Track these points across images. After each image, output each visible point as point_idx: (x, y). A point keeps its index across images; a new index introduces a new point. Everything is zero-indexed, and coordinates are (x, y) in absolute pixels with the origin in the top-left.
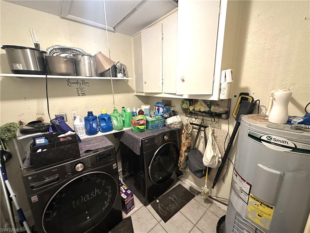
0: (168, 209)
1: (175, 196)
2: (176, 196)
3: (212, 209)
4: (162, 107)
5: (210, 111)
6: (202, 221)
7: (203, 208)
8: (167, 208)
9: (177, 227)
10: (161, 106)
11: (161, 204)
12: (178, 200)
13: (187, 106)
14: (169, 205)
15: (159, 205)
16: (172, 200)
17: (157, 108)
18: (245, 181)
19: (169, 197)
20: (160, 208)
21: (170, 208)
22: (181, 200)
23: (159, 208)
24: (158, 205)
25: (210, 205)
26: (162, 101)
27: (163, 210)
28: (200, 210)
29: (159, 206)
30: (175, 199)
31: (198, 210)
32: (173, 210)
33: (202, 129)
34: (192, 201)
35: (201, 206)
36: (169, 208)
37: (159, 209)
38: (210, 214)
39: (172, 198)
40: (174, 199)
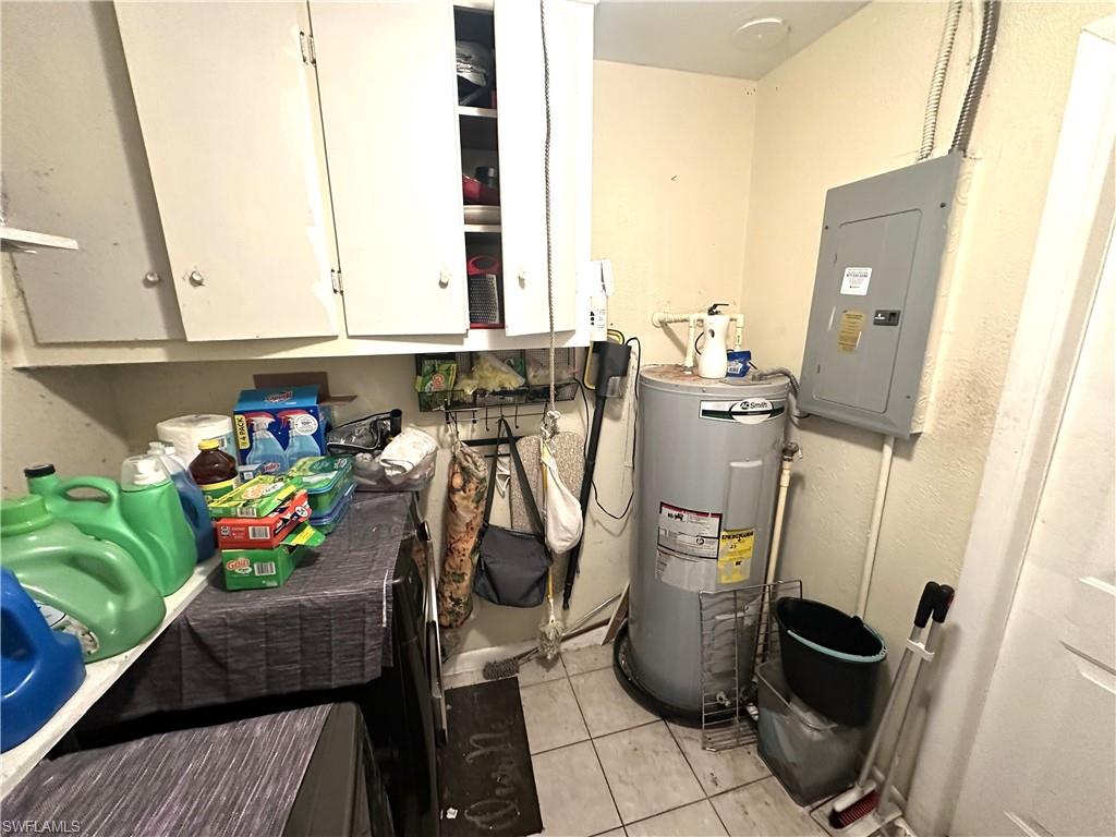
0: (505, 791)
1: (476, 737)
2: (480, 732)
3: (573, 668)
4: (306, 410)
5: (527, 384)
6: (590, 713)
7: (559, 684)
8: (498, 792)
9: (574, 797)
10: (293, 404)
11: (473, 806)
12: (498, 735)
13: (447, 380)
14: (493, 775)
15: (470, 818)
16: (482, 756)
17: (265, 421)
18: (707, 514)
19: (467, 759)
20: (484, 818)
21: (505, 782)
22: (500, 726)
23: (479, 824)
24: (467, 821)
25: (559, 664)
26: (256, 383)
27: (499, 814)
28: (560, 698)
29: (476, 820)
30: (486, 743)
31: (556, 701)
32: (518, 777)
33: (503, 449)
34: (525, 698)
35: (552, 685)
36: (504, 786)
37: (484, 826)
38: (582, 681)
39: (475, 749)
40: (484, 746)
